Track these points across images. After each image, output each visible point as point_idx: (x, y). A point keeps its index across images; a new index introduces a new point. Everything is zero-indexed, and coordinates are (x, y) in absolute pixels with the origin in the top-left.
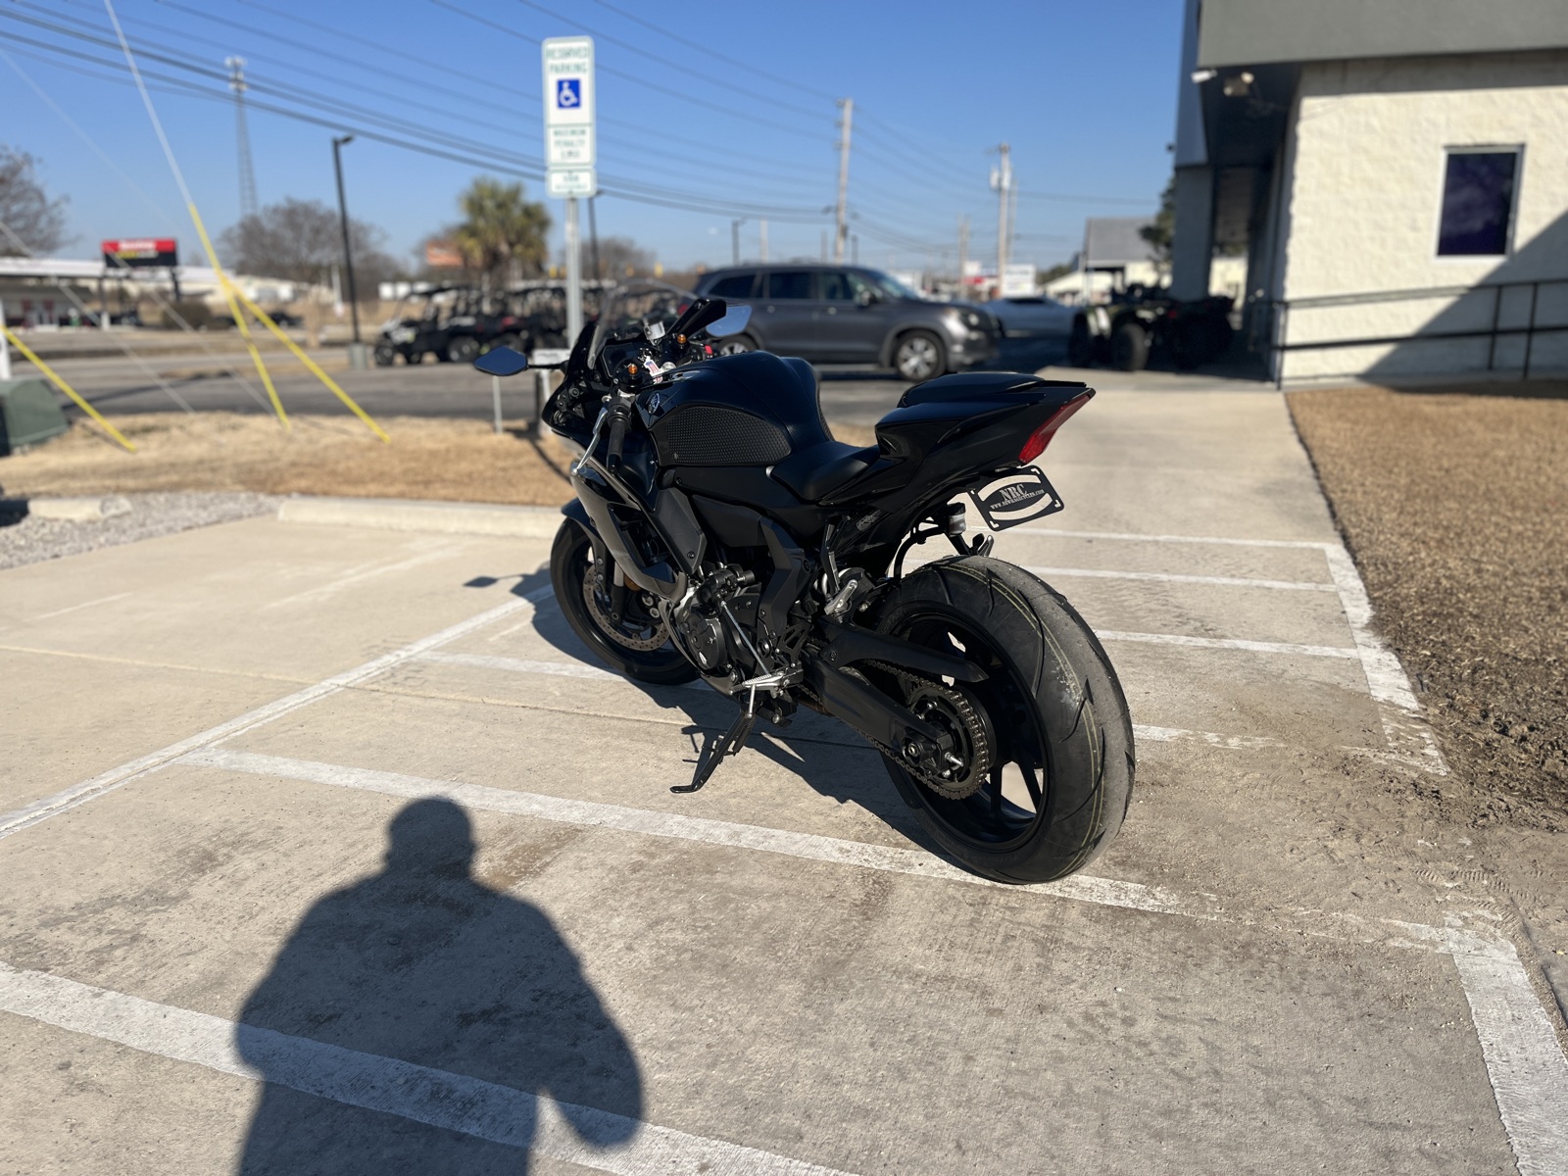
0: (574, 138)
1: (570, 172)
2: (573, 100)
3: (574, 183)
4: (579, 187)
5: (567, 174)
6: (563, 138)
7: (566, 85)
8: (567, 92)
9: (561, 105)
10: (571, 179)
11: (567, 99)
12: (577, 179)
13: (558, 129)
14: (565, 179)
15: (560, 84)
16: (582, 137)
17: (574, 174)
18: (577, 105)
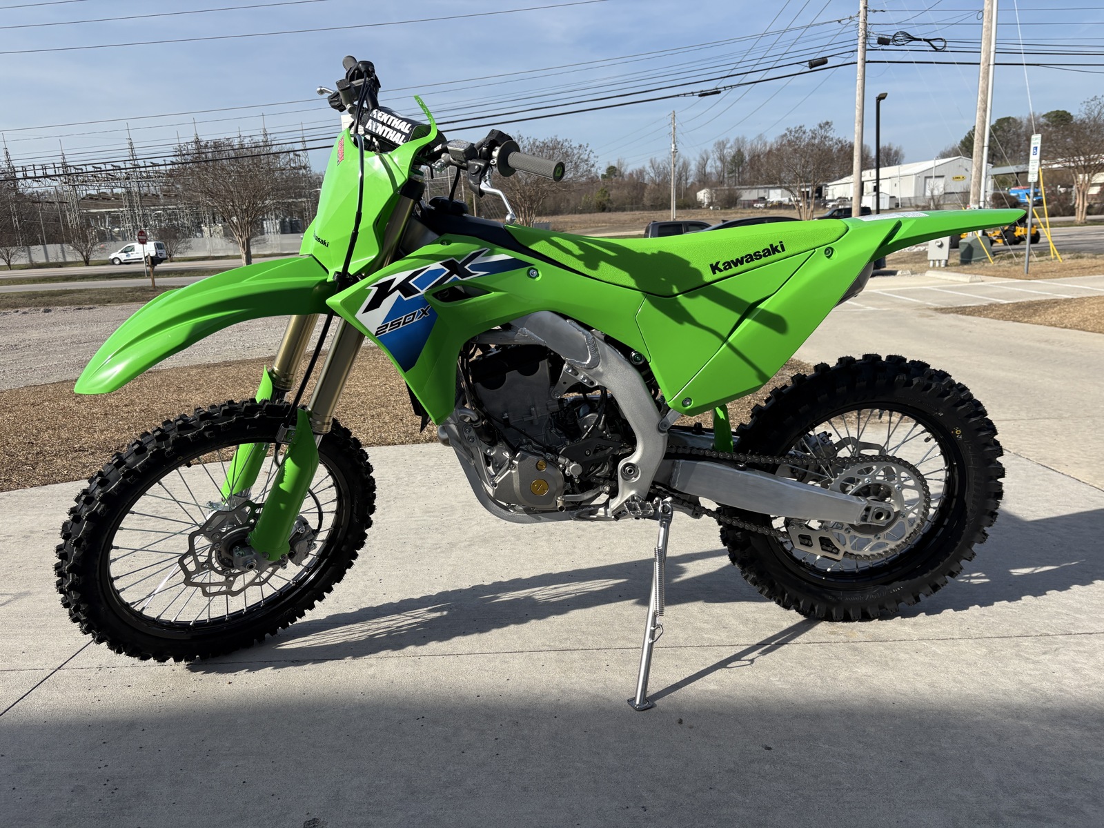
6: (1033, 162)
9: (1033, 154)
15: (1034, 148)
16: (1036, 163)
18: (1036, 154)
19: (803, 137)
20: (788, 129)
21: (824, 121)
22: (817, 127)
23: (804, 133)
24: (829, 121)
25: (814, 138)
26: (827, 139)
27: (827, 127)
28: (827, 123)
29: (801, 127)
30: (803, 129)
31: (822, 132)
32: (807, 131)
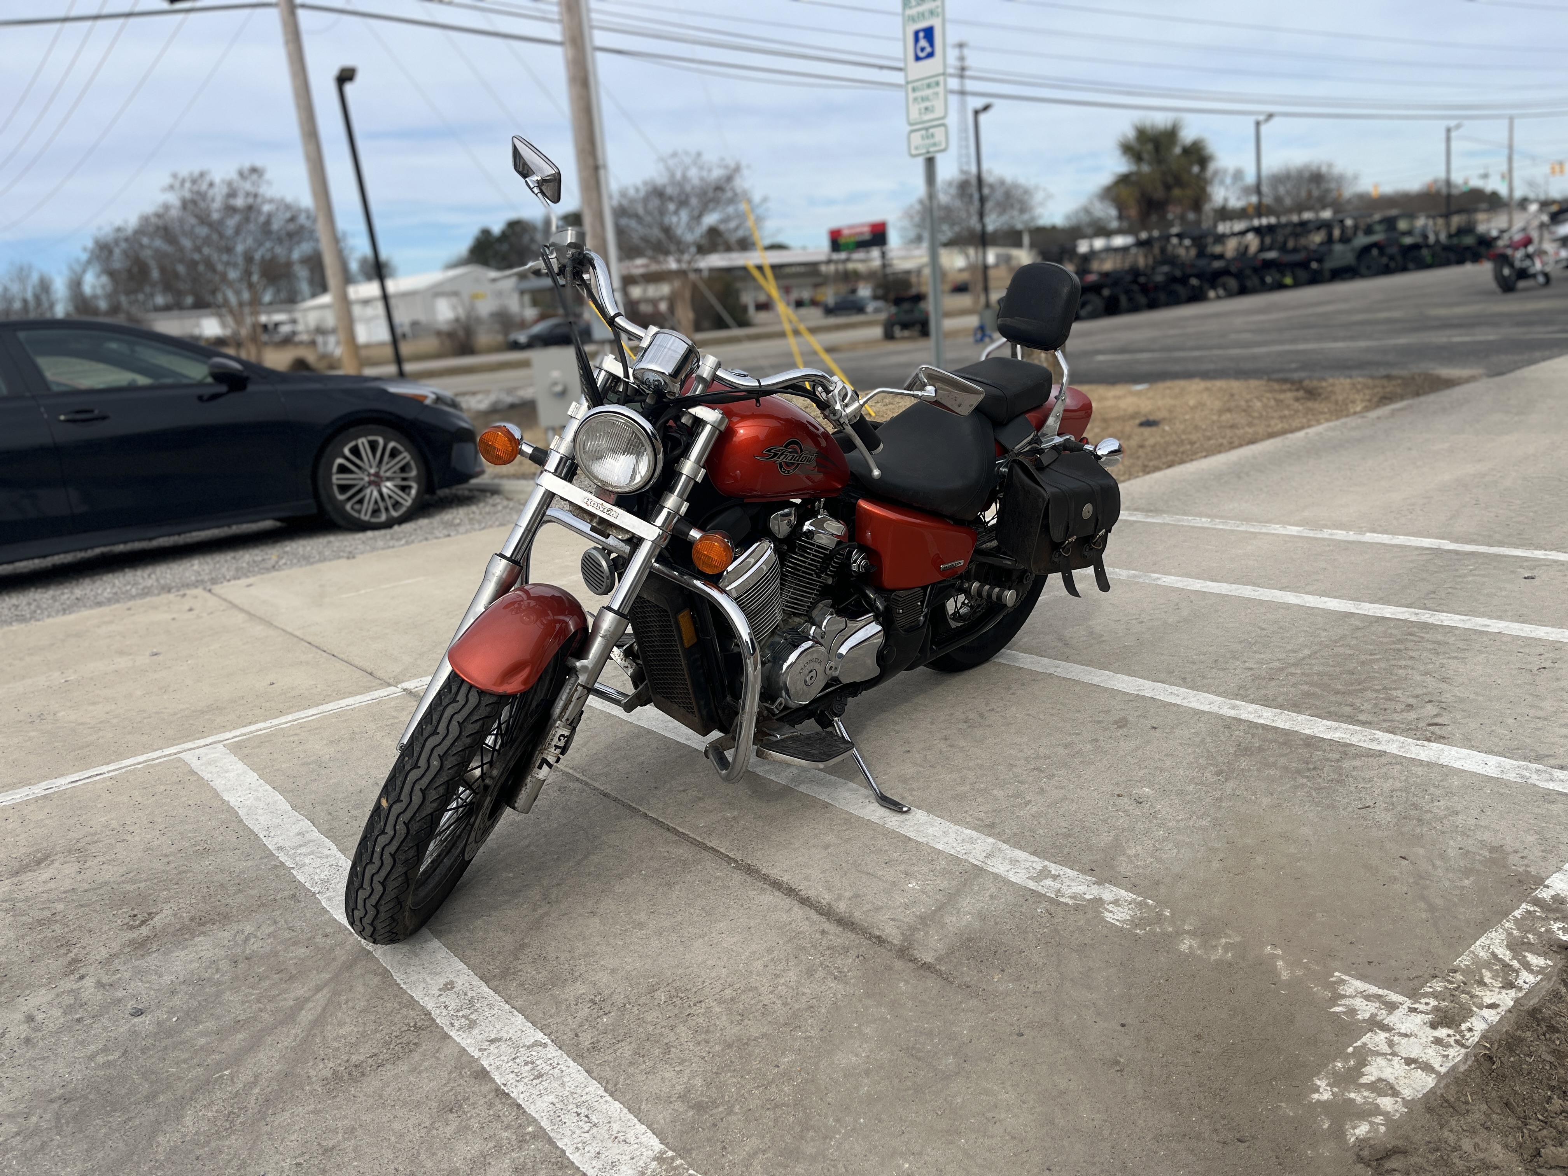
0: (928, 92)
1: (927, 129)
2: (929, 50)
3: (931, 141)
4: (935, 145)
5: (923, 132)
6: (918, 94)
7: (921, 35)
8: (923, 43)
9: (918, 58)
10: (928, 137)
11: (923, 49)
12: (933, 136)
13: (915, 84)
14: (923, 138)
15: (916, 34)
16: (937, 89)
17: (931, 131)
18: (931, 55)
19: (211, 193)
20: (175, 176)
21: (247, 165)
22: (233, 175)
23: (211, 185)
24: (259, 164)
25: (232, 194)
26: (259, 200)
27: (255, 177)
28: (254, 170)
29: (202, 175)
30: (208, 178)
31: (247, 186)
32: (217, 180)
